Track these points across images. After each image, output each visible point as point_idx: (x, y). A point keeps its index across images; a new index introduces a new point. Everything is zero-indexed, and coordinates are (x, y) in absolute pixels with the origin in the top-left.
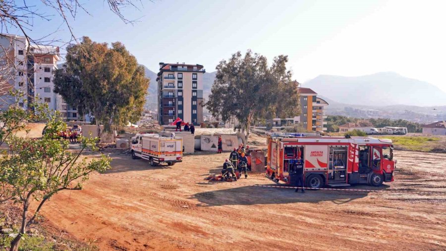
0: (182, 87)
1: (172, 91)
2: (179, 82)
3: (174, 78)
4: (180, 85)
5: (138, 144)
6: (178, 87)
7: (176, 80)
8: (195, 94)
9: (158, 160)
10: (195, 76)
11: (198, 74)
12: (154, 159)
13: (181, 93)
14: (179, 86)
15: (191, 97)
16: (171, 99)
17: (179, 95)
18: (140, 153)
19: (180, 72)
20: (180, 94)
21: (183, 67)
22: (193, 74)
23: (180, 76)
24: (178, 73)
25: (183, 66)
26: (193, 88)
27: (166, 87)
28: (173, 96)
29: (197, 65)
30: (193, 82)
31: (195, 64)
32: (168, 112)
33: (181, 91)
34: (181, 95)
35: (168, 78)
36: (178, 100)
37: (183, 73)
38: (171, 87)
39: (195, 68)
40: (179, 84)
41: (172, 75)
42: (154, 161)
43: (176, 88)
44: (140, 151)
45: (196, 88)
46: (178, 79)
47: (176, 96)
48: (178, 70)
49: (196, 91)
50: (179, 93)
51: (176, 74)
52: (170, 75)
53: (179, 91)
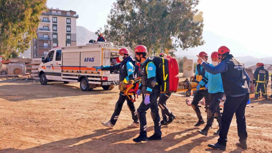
0: (56, 31)
1: (47, 34)
2: (53, 25)
3: (49, 21)
4: (55, 28)
5: (54, 62)
6: (53, 30)
7: (51, 24)
8: (69, 37)
9: (99, 79)
10: (69, 21)
11: (72, 19)
12: (89, 78)
13: (56, 36)
14: (54, 29)
15: (65, 40)
16: (47, 42)
17: (54, 37)
18: (59, 75)
19: (55, 16)
20: (55, 36)
21: (57, 12)
22: (67, 19)
23: (55, 20)
24: (53, 17)
25: (57, 11)
26: (67, 31)
27: (41, 29)
28: (49, 38)
29: (70, 11)
30: (67, 26)
31: (69, 10)
32: (44, 53)
33: (56, 34)
34: (56, 37)
35: (43, 21)
37: (58, 17)
38: (46, 30)
39: (69, 14)
40: (54, 27)
41: (47, 19)
42: (90, 82)
43: (51, 31)
44: (59, 71)
45: (70, 32)
46: (53, 22)
47: (51, 39)
48: (53, 14)
49: (70, 35)
50: (54, 35)
51: (51, 18)
52: (45, 19)
53: (54, 34)
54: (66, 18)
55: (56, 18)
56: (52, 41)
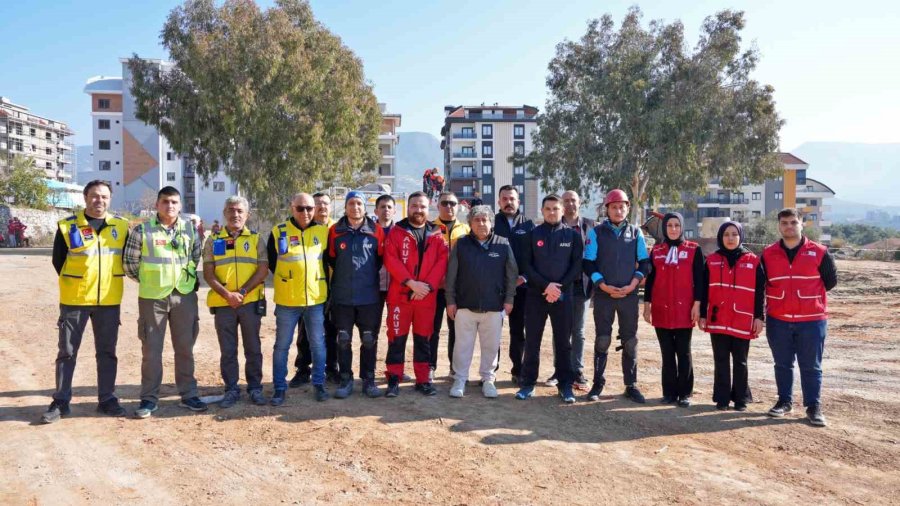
0: (491, 156)
1: (470, 165)
2: (485, 144)
3: (474, 136)
4: (487, 150)
6: (484, 156)
7: (479, 141)
8: (519, 170)
10: (519, 131)
11: (527, 125)
13: (490, 167)
14: (485, 153)
15: (511, 176)
16: (468, 182)
17: (485, 172)
19: (488, 123)
20: (487, 170)
21: (493, 112)
22: (515, 126)
23: (487, 131)
24: (483, 125)
25: (493, 109)
27: (458, 156)
28: (474, 176)
29: (525, 106)
30: (516, 144)
31: (521, 105)
33: (490, 164)
34: (490, 172)
35: (462, 136)
36: (484, 184)
37: (493, 124)
38: (467, 156)
39: (521, 114)
40: (485, 148)
41: (470, 131)
43: (479, 158)
46: (484, 137)
47: (479, 175)
48: (484, 117)
50: (485, 168)
51: (478, 126)
52: (465, 131)
53: (485, 163)
54: (513, 124)
55: (491, 126)
56: (481, 182)
